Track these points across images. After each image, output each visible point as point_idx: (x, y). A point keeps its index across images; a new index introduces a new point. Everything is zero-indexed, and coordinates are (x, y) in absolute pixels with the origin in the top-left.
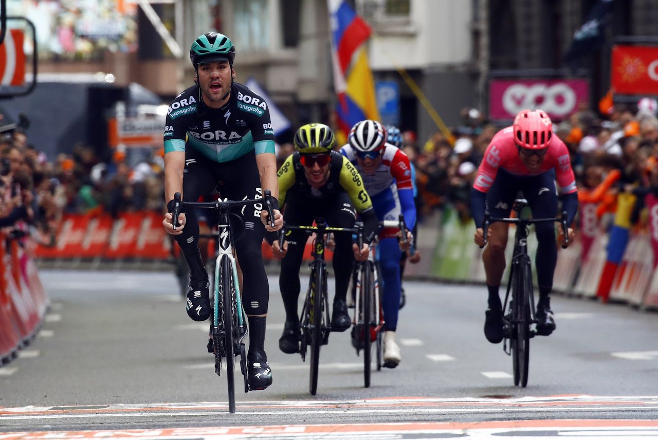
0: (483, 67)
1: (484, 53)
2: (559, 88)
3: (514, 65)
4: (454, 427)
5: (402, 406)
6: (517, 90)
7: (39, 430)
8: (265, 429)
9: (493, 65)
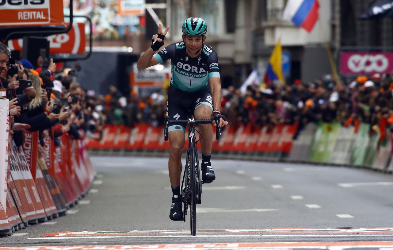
0: (337, 45)
1: (338, 38)
2: (379, 57)
3: (354, 44)
4: (321, 245)
5: (292, 233)
6: (356, 58)
7: (90, 244)
8: (217, 245)
9: (343, 44)
